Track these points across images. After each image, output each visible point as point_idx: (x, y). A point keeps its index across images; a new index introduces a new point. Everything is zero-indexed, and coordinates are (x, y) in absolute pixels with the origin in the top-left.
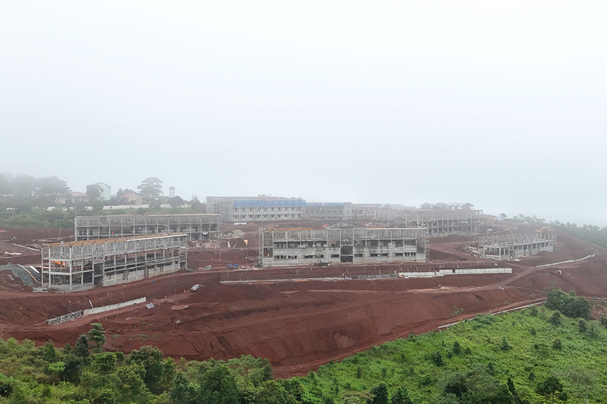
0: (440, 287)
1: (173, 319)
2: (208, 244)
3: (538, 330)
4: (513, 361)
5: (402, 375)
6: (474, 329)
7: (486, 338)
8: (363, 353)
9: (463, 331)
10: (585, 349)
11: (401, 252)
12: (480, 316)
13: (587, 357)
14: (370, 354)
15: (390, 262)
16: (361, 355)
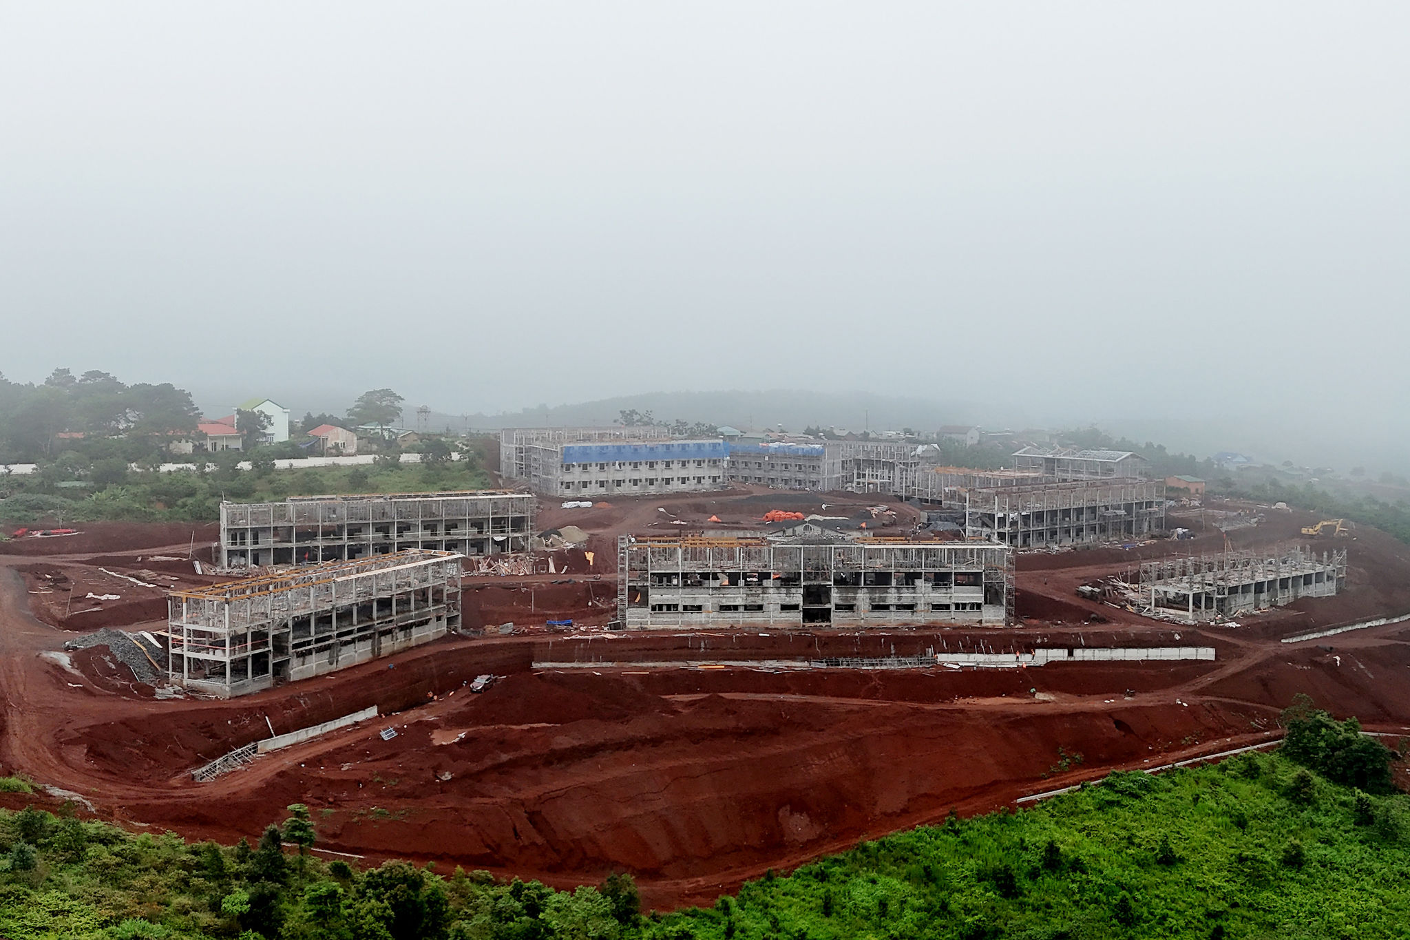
0: (1034, 693)
1: (437, 769)
2: (506, 565)
3: (1255, 817)
4: (1182, 892)
5: (922, 914)
6: (1099, 809)
7: (1124, 833)
8: (841, 857)
9: (1072, 813)
10: (1359, 870)
11: (947, 602)
12: (1118, 777)
13: (1361, 890)
14: (854, 859)
15: (919, 624)
16: (836, 860)
